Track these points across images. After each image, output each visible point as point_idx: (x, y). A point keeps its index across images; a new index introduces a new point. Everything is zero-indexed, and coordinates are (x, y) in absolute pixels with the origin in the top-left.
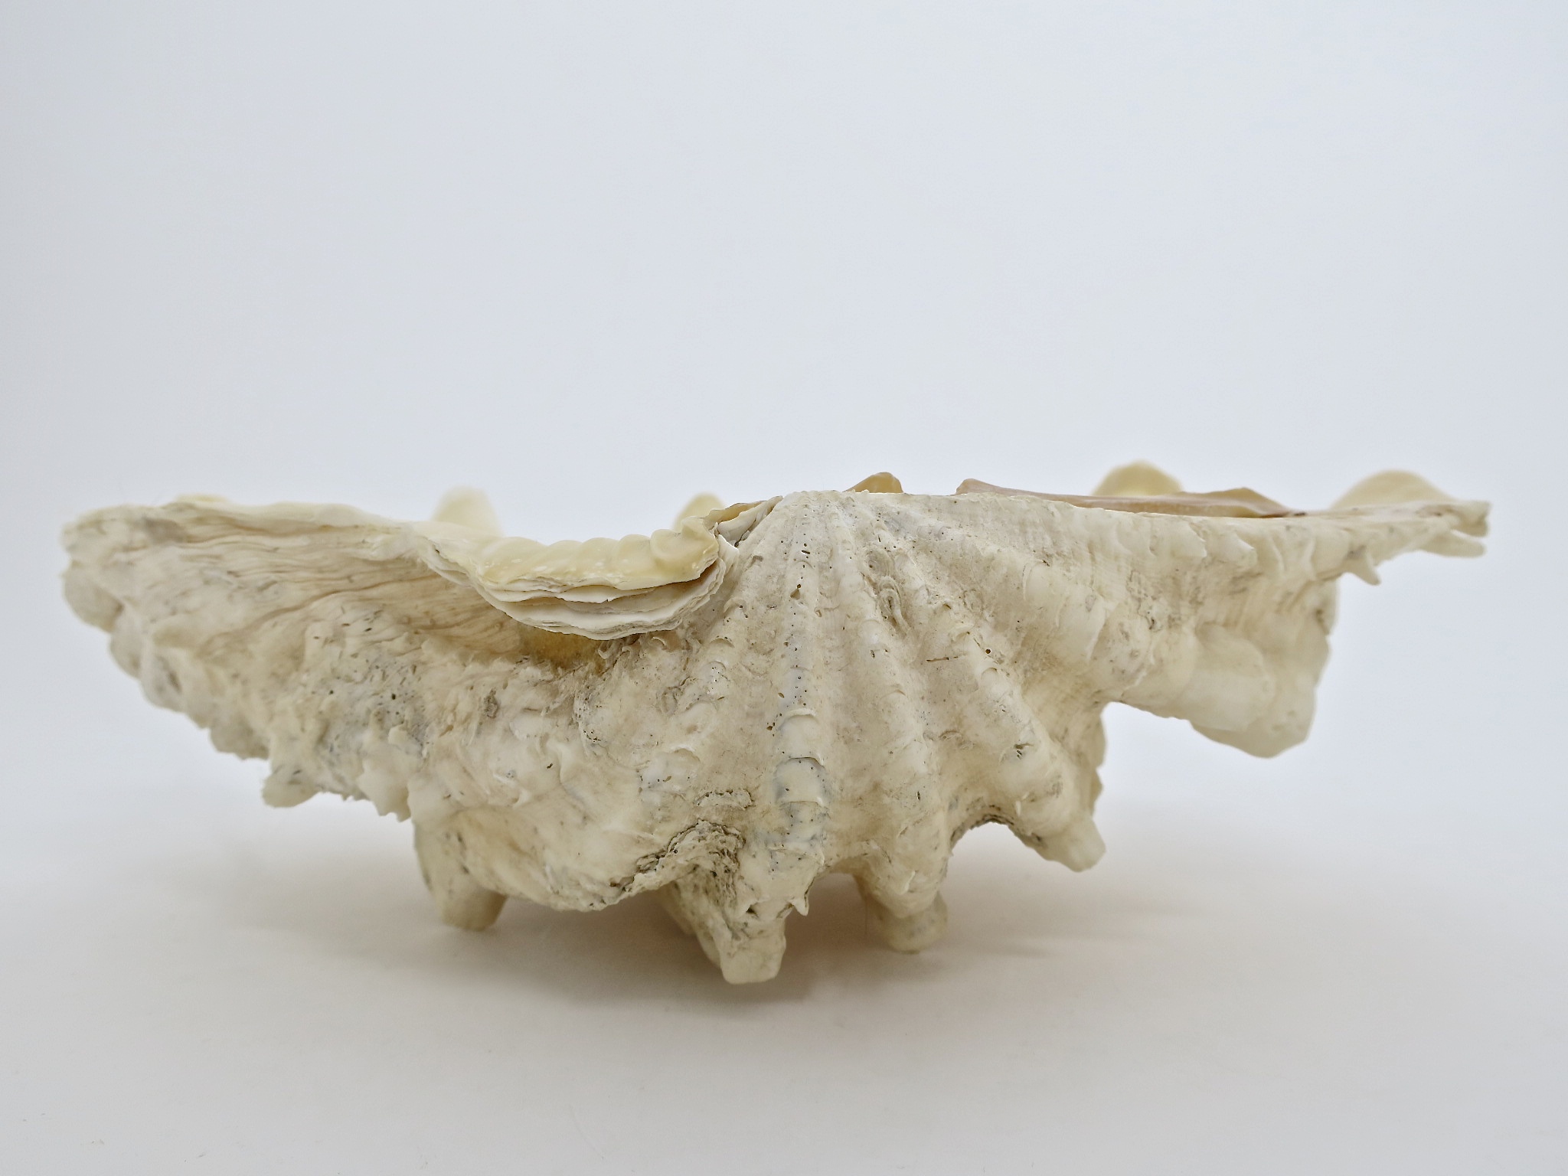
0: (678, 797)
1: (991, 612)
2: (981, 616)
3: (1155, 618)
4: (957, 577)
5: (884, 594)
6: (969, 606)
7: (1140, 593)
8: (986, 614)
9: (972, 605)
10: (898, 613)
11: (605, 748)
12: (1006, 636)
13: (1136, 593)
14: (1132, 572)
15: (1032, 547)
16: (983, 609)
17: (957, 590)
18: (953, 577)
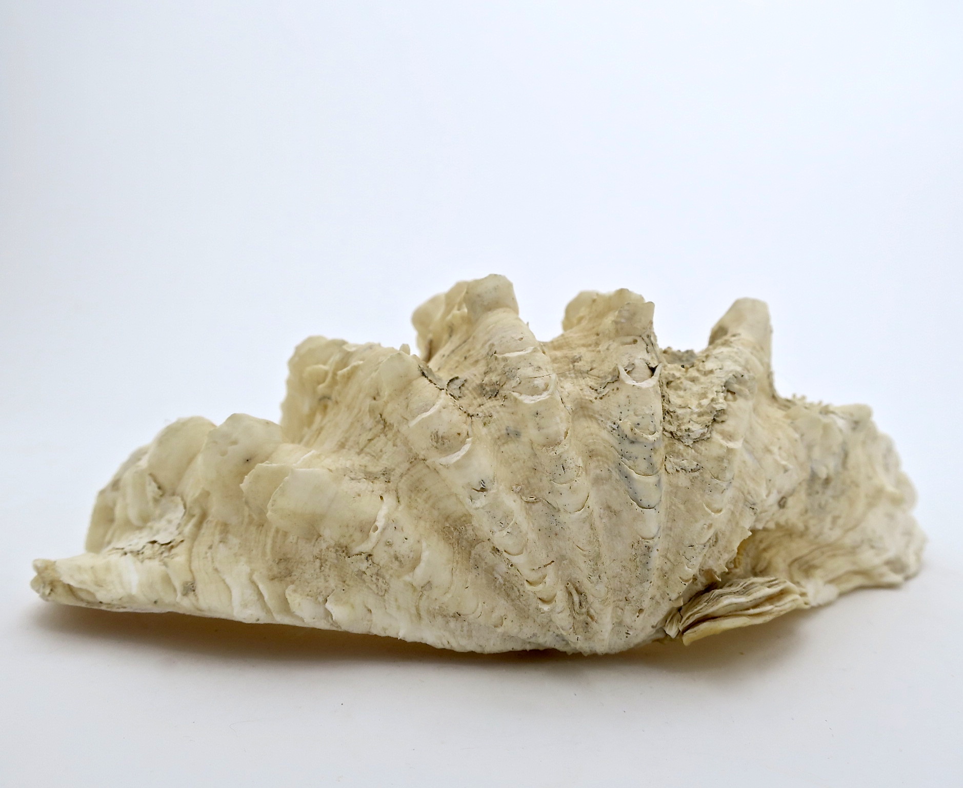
0: (716, 476)
1: (498, 582)
2: (505, 580)
3: (366, 561)
4: (524, 609)
5: (584, 610)
6: (516, 589)
7: (378, 580)
8: (501, 580)
9: (513, 589)
10: (576, 598)
11: (746, 501)
12: (486, 563)
13: (381, 580)
14: (384, 595)
15: (466, 623)
16: (504, 585)
17: (524, 601)
18: (526, 609)
